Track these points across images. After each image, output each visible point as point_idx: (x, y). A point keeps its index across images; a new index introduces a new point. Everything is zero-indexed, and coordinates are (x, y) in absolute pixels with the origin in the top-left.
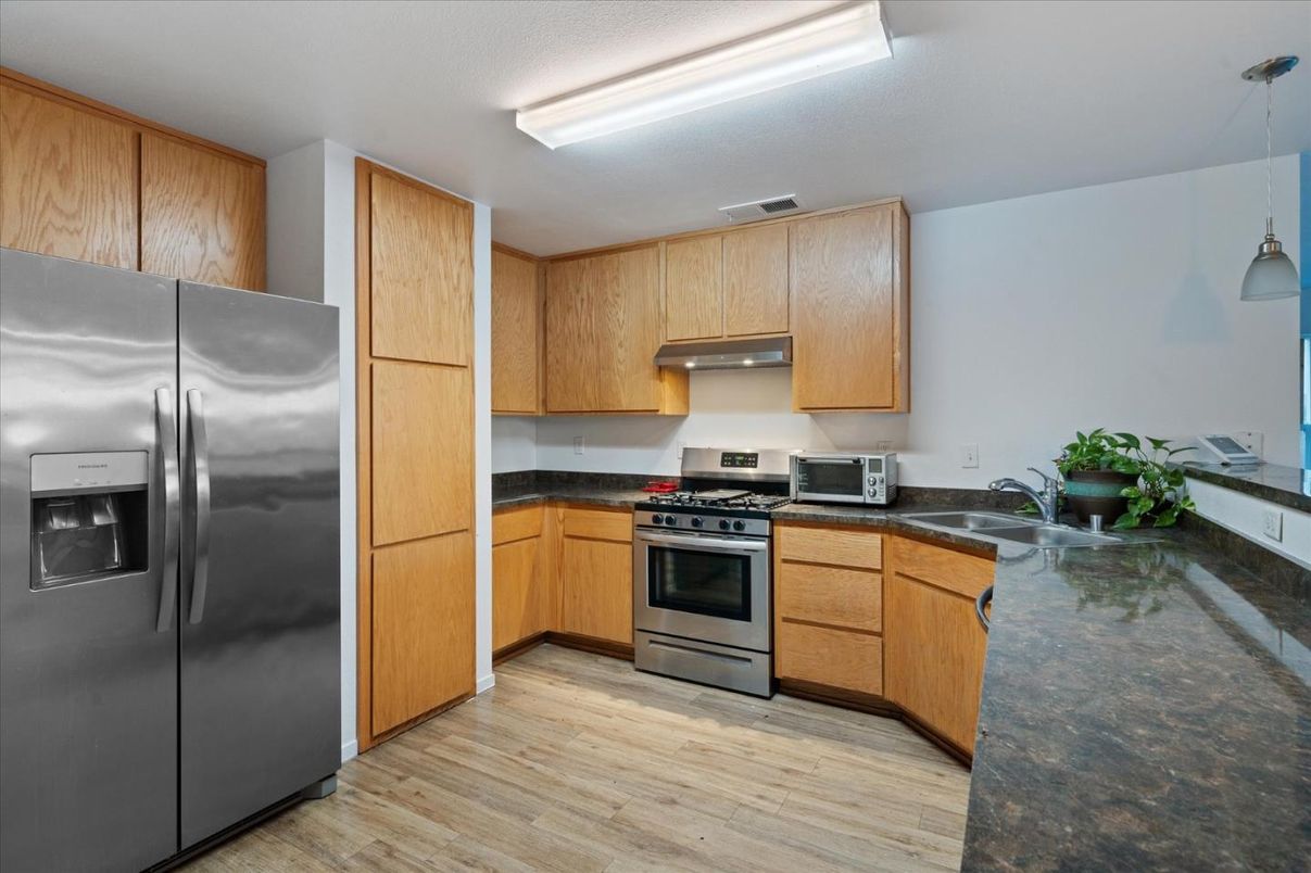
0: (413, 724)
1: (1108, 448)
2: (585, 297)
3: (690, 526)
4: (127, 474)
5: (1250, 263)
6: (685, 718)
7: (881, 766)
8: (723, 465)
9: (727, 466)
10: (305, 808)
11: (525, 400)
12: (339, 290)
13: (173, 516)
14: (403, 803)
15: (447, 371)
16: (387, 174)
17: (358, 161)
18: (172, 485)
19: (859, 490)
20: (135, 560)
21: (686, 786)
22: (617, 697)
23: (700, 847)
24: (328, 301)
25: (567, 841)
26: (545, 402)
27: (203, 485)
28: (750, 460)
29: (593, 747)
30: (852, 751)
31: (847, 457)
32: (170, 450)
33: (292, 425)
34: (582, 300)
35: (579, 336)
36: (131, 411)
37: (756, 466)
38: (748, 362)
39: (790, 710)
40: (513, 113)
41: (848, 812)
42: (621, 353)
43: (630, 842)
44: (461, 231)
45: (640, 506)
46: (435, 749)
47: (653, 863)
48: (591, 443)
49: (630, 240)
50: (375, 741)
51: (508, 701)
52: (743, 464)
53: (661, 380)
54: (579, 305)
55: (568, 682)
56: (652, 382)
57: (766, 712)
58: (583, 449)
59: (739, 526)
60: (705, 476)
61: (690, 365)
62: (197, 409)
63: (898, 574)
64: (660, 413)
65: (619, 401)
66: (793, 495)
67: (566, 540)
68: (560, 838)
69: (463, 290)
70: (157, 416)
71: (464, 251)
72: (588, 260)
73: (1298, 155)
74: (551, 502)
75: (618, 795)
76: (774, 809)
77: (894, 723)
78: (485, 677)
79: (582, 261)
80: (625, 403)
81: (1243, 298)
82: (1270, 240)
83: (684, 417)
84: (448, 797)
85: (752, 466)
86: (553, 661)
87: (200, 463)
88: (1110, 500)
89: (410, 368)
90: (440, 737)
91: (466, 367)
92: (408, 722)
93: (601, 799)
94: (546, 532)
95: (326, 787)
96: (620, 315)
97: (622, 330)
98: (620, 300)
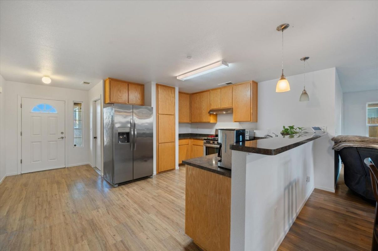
0: (165, 172)
2: (198, 101)
3: (213, 143)
4: (127, 130)
5: (301, 94)
10: (149, 179)
11: (187, 120)
12: (154, 104)
13: (132, 137)
14: (161, 180)
15: (170, 116)
16: (161, 85)
17: (156, 84)
18: (132, 133)
20: (128, 141)
24: (152, 106)
26: (191, 120)
27: (136, 133)
32: (132, 128)
33: (147, 124)
35: (197, 108)
36: (128, 122)
38: (224, 113)
40: (176, 77)
42: (204, 111)
44: (173, 92)
45: (205, 139)
46: (167, 175)
48: (200, 128)
49: (205, 90)
50: (159, 173)
51: (180, 171)
53: (210, 116)
58: (199, 129)
61: (215, 113)
62: (135, 122)
64: (210, 122)
65: (203, 120)
67: (193, 146)
69: (173, 102)
70: (131, 123)
71: (173, 95)
72: (198, 94)
73: (335, 68)
74: (190, 138)
78: (177, 167)
81: (300, 101)
82: (304, 90)
83: (216, 123)
84: (168, 180)
87: (135, 130)
89: (164, 115)
90: (168, 174)
91: (174, 115)
92: (164, 171)
94: (190, 144)
95: (151, 177)
96: (203, 104)
97: (204, 107)
98: (203, 101)
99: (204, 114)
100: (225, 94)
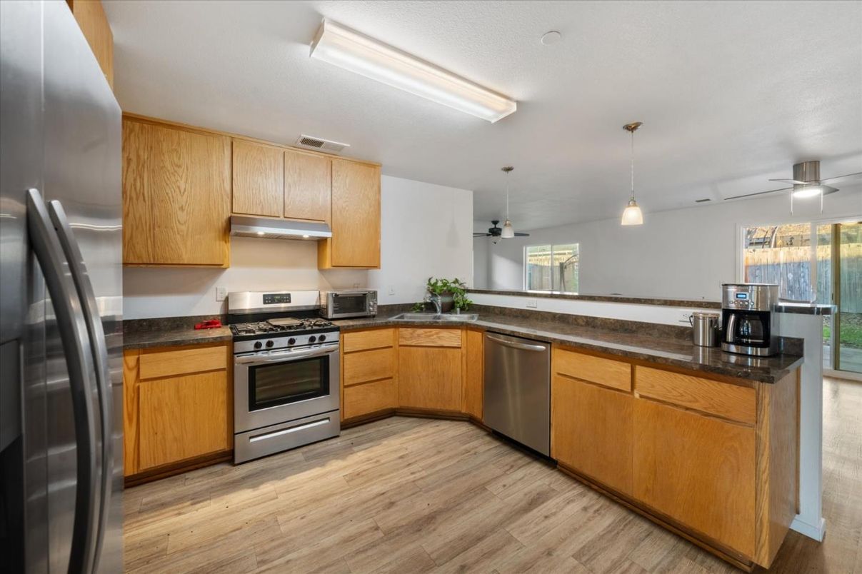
1: (448, 284)
3: (287, 345)
6: (318, 469)
7: (420, 434)
8: (265, 303)
9: (268, 303)
19: (364, 310)
21: (383, 494)
23: (435, 508)
25: (390, 564)
28: (287, 298)
29: (302, 518)
30: (404, 436)
37: (290, 302)
41: (443, 456)
42: (182, 216)
43: (411, 533)
45: (238, 338)
47: (434, 530)
52: (280, 301)
53: (226, 242)
55: (192, 504)
56: (218, 243)
57: (349, 442)
59: (323, 338)
61: (261, 233)
63: (401, 346)
64: (223, 266)
67: (142, 384)
68: (385, 566)
73: (472, 192)
75: (366, 524)
76: (425, 473)
77: (394, 418)
80: (186, 259)
85: (287, 302)
86: (145, 500)
93: (362, 533)
96: (182, 184)
97: (185, 197)
98: (180, 171)
99: (184, 228)
100: (300, 174)
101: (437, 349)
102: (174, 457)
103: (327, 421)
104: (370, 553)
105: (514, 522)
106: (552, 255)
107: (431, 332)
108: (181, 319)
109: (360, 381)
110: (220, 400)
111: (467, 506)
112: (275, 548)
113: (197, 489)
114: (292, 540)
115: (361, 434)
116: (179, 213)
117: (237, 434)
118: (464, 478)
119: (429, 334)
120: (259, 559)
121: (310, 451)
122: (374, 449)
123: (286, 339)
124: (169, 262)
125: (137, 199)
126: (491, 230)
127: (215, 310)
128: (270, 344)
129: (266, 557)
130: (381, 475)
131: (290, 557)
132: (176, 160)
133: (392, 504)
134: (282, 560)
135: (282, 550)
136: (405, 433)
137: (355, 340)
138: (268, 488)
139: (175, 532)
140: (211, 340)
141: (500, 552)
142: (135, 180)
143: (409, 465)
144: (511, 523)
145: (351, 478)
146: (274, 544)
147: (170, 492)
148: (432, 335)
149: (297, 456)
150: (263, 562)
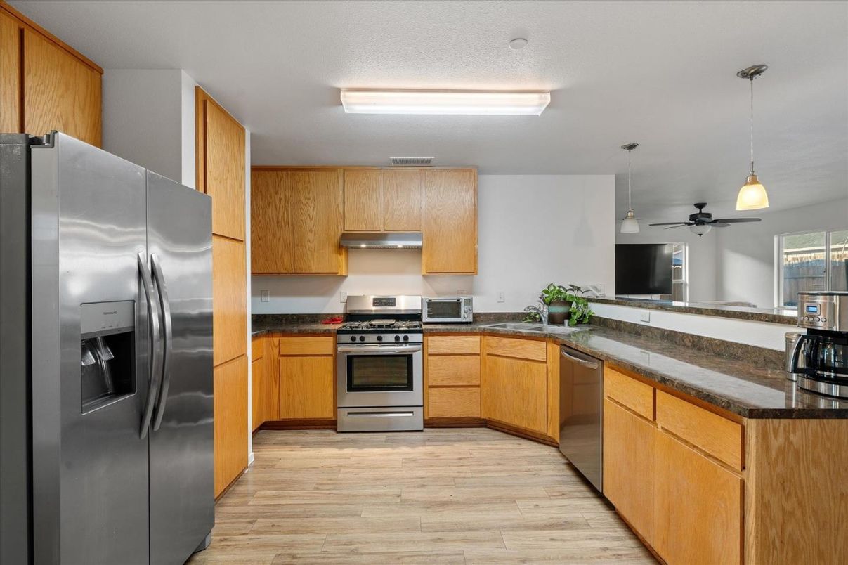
1: (563, 291)
2: (282, 196)
3: (377, 341)
7: (495, 447)
8: (375, 305)
9: (377, 306)
14: (270, 533)
15: (237, 244)
17: (196, 89)
19: (458, 315)
21: (423, 478)
22: (341, 448)
23: (454, 499)
25: (390, 517)
28: (391, 302)
29: (356, 474)
30: (478, 444)
31: (451, 298)
34: (280, 199)
35: (278, 223)
37: (395, 305)
38: (400, 246)
39: (437, 434)
40: (339, 90)
41: (499, 467)
42: (311, 236)
43: (421, 507)
44: (241, 146)
45: (341, 332)
46: (255, 502)
48: (272, 295)
49: (317, 164)
51: (274, 465)
52: (386, 304)
53: (339, 255)
54: (278, 203)
56: (334, 255)
57: (427, 437)
58: (269, 299)
59: (406, 338)
60: (357, 312)
61: (363, 246)
63: (488, 354)
64: (339, 274)
65: (310, 267)
66: (424, 320)
67: (281, 358)
68: (384, 517)
69: (243, 188)
71: (242, 161)
72: (285, 173)
73: (614, 176)
74: (269, 333)
75: (396, 491)
76: (470, 475)
77: (485, 429)
78: (250, 456)
79: (280, 173)
80: (314, 268)
83: (346, 277)
85: (392, 306)
86: (280, 439)
88: (565, 313)
90: (250, 495)
91: (244, 242)
93: (386, 495)
95: (207, 541)
96: (311, 212)
97: (312, 222)
98: (310, 202)
99: (312, 245)
100: (397, 191)
101: (522, 362)
102: (299, 415)
103: (411, 415)
104: (382, 507)
105: (516, 531)
106: (827, 251)
107: (515, 342)
108: (317, 315)
109: (445, 383)
110: (329, 379)
111: (483, 507)
112: (328, 484)
113: (309, 440)
114: (341, 484)
115: (442, 434)
116: (310, 234)
117: (339, 408)
118: (502, 489)
119: (513, 344)
120: (316, 486)
121: (394, 436)
122: (443, 447)
123: (376, 336)
124: (304, 272)
125: (285, 226)
126: (693, 217)
127: (339, 309)
128: (362, 339)
129: (320, 487)
130: (431, 466)
131: (334, 491)
132: (307, 195)
133: (423, 486)
134: (328, 492)
135: (331, 487)
136: (481, 442)
137: (439, 344)
138: (348, 451)
139: (284, 459)
140: (322, 331)
141: (479, 543)
142: (284, 213)
143: (462, 466)
144: (511, 531)
145: (407, 461)
146: (329, 482)
147: (294, 438)
148: (517, 346)
149: (383, 437)
150: (317, 489)
